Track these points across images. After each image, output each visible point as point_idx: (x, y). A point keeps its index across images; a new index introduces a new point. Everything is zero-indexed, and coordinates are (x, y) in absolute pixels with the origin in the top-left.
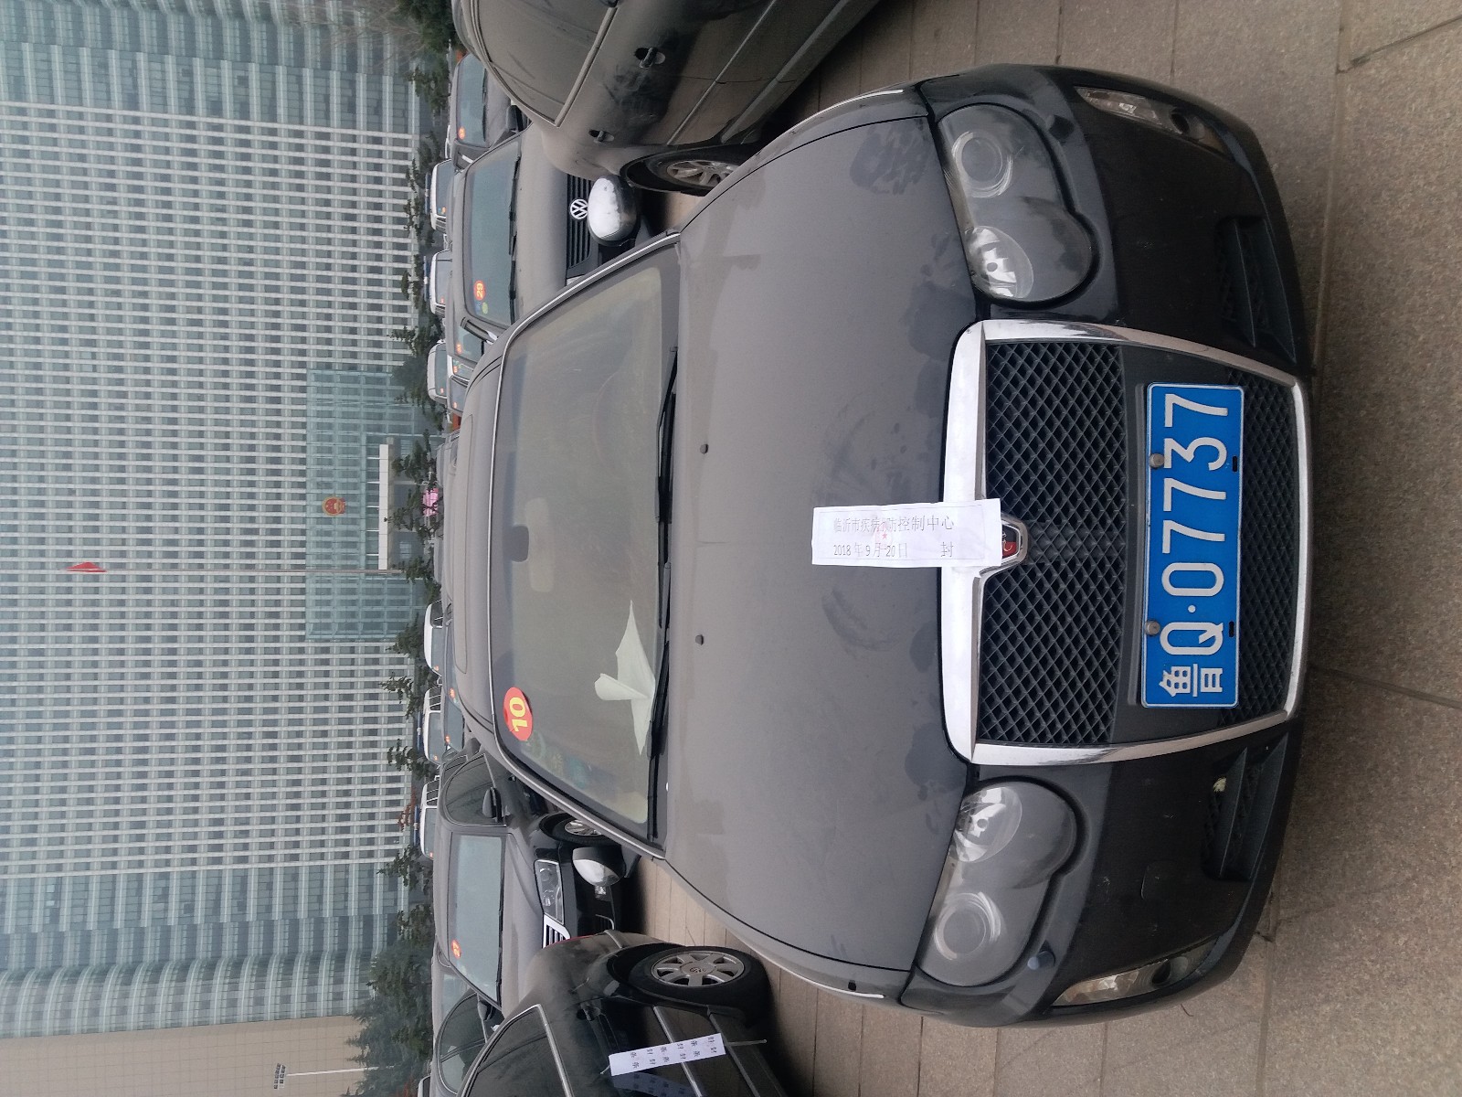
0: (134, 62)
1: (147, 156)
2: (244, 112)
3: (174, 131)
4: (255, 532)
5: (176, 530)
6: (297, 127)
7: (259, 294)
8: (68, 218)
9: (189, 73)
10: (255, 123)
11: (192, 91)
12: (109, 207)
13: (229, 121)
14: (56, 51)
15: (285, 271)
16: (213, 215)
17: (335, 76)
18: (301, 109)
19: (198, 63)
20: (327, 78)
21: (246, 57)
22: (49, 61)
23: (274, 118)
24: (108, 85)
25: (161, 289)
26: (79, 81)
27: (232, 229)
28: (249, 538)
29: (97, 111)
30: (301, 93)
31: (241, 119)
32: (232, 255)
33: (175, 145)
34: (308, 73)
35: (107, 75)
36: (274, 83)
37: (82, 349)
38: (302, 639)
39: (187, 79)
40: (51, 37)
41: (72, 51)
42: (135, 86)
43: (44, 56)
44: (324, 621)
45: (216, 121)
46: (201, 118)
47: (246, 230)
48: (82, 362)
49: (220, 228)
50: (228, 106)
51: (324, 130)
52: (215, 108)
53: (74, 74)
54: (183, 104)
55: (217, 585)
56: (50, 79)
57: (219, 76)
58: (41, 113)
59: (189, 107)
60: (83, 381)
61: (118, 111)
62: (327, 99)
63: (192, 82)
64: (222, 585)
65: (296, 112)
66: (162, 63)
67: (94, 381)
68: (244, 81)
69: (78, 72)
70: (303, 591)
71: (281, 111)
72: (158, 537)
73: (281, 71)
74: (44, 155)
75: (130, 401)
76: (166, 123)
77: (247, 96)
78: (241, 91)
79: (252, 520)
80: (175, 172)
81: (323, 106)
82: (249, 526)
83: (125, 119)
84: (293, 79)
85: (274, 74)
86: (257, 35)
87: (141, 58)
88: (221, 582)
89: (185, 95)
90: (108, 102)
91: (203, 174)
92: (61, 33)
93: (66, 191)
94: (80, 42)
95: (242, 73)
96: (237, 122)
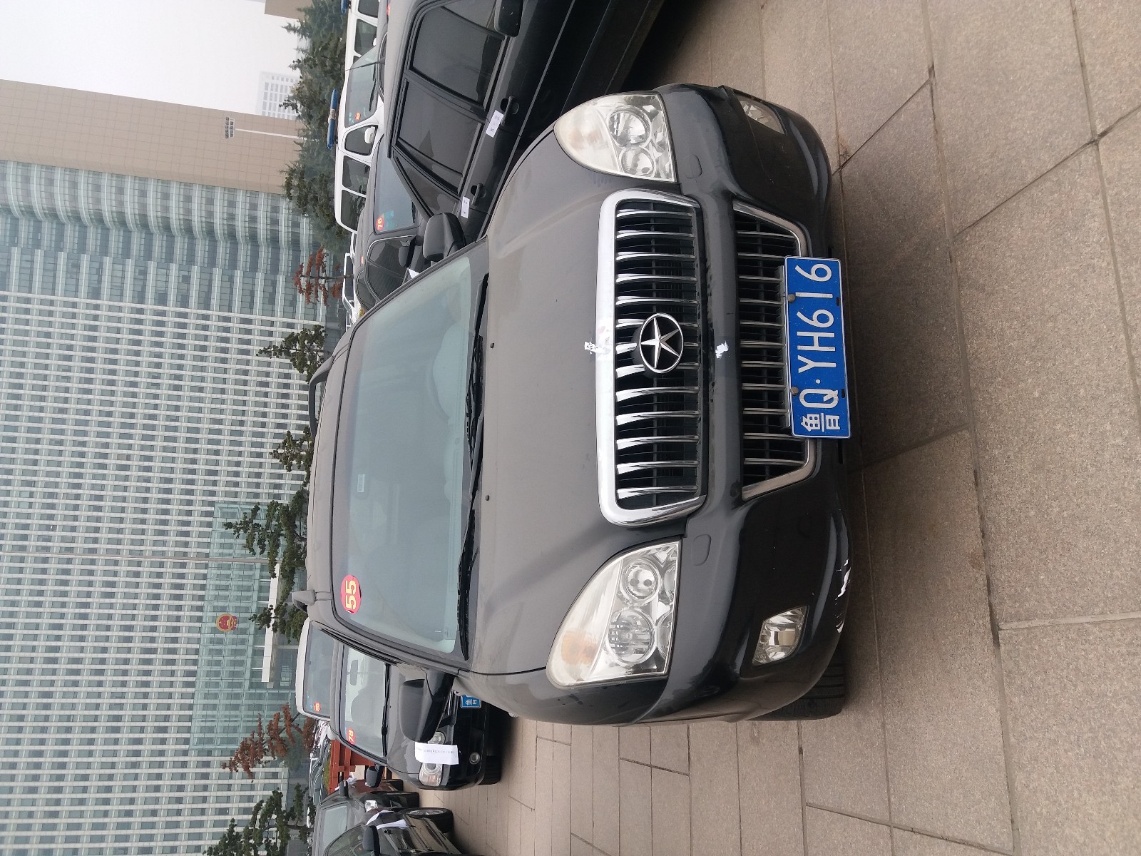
0: (101, 264)
1: (101, 334)
2: (184, 302)
3: (126, 315)
4: (154, 651)
5: (82, 650)
6: (226, 314)
7: (181, 445)
8: (28, 382)
9: (144, 273)
10: (193, 310)
11: (144, 286)
12: (65, 374)
13: (171, 308)
14: (39, 254)
15: (205, 426)
16: (150, 380)
17: (260, 276)
18: (231, 301)
19: (152, 266)
20: (254, 278)
21: (191, 260)
22: (32, 262)
23: (208, 307)
24: (78, 280)
25: (98, 439)
26: (55, 276)
27: (164, 392)
28: (147, 656)
29: (66, 299)
30: (231, 289)
31: (182, 307)
32: (161, 412)
33: (126, 326)
34: (238, 274)
35: (78, 273)
36: (211, 280)
37: (22, 488)
38: (185, 753)
39: (142, 277)
40: (37, 244)
41: (51, 257)
42: (100, 281)
43: (29, 258)
44: (208, 735)
45: (161, 308)
46: (149, 306)
47: (175, 393)
48: (20, 499)
49: (153, 391)
50: (172, 297)
51: (248, 316)
52: (162, 299)
53: (50, 271)
54: (136, 295)
55: (112, 701)
56: (31, 275)
57: (167, 275)
58: (19, 300)
59: (141, 297)
60: (18, 516)
61: (82, 300)
62: (252, 294)
63: (145, 279)
64: (118, 701)
65: (227, 303)
66: (124, 265)
67: (28, 516)
68: (187, 279)
69: (55, 270)
70: (191, 707)
71: (215, 301)
72: (65, 655)
73: (217, 272)
74: (16, 332)
75: (58, 533)
76: (120, 309)
77: (188, 290)
78: (185, 286)
79: (153, 640)
80: (123, 347)
81: (249, 299)
82: (149, 645)
83: (88, 306)
84: (226, 278)
85: (211, 274)
86: (201, 248)
87: (108, 261)
88: (117, 698)
89: (139, 289)
90: (76, 293)
91: (145, 349)
92: (45, 243)
93: (30, 360)
94: (59, 248)
95: (186, 273)
96: (178, 309)
